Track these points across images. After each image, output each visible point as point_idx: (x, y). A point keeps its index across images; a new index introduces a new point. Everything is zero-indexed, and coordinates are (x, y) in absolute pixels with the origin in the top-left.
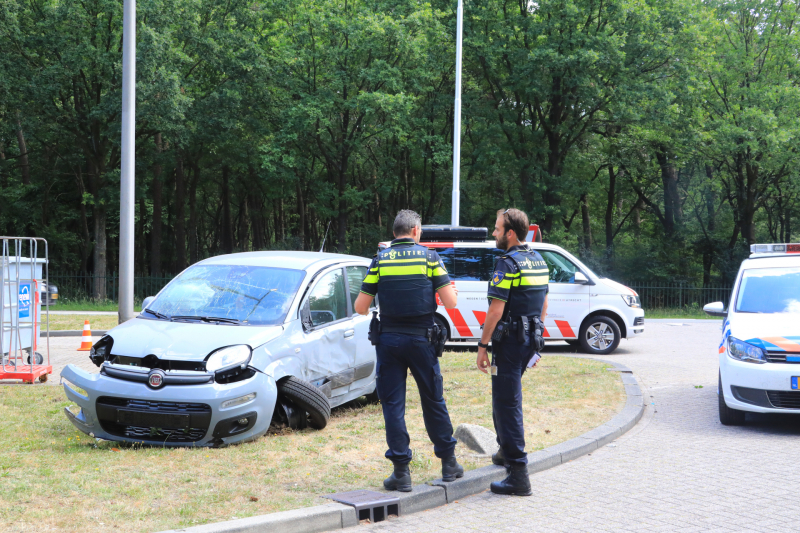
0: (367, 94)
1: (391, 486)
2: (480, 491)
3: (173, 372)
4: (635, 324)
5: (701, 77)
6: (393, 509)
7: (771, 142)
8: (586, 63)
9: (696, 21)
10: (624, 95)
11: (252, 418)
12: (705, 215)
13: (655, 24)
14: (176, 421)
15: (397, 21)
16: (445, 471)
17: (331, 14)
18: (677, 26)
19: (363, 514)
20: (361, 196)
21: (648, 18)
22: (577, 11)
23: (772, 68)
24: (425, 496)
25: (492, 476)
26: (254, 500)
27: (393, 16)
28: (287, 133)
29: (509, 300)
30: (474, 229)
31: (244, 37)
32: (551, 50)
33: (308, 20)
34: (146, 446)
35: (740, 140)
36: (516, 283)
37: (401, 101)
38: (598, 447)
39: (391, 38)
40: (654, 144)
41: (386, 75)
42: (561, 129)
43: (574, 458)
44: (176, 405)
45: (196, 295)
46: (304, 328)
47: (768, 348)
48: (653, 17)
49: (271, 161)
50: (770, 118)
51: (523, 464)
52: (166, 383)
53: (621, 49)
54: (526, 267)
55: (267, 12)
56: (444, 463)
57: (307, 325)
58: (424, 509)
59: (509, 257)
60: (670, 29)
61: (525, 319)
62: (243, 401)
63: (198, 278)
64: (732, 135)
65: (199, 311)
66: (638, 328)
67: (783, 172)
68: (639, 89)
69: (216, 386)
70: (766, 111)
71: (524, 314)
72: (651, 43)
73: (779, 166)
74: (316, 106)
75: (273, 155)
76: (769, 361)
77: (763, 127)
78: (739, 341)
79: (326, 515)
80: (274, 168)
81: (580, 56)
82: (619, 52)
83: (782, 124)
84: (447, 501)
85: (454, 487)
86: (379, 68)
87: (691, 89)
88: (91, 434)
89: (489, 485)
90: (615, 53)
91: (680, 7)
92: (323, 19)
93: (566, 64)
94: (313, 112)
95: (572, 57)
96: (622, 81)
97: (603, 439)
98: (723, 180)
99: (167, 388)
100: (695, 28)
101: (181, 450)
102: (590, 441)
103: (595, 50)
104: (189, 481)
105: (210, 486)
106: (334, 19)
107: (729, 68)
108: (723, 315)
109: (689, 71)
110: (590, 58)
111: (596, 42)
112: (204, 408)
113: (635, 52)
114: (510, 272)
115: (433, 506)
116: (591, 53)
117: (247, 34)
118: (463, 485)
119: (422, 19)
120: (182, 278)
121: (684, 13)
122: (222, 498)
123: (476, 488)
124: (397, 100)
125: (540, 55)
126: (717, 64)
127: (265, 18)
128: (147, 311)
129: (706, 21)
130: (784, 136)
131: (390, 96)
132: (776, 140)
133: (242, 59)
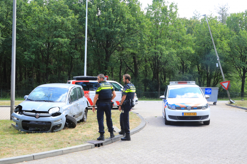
0: (56, 39)
1: (99, 139)
2: (119, 140)
3: (41, 114)
4: (136, 102)
5: (146, 36)
6: (102, 144)
7: (164, 54)
8: (117, 31)
9: (145, 21)
10: (126, 40)
11: (61, 125)
12: (145, 73)
13: (134, 22)
14: (43, 126)
15: (65, 18)
16: (111, 135)
17: (45, 15)
18: (140, 23)
19: (96, 145)
20: (53, 67)
21: (133, 20)
22: (114, 17)
23: (163, 34)
24: (108, 141)
25: (121, 137)
26: (69, 143)
27: (63, 17)
28: (32, 49)
29: (127, 95)
30: (94, 77)
31: (19, 21)
32: (107, 28)
33: (39, 17)
34: (35, 133)
35: (155, 53)
36: (129, 91)
37: (66, 41)
38: (140, 130)
39: (63, 23)
40: (133, 54)
41: (62, 34)
42: (109, 49)
43: (136, 133)
44: (42, 122)
45: (40, 95)
46: (70, 103)
47: (177, 106)
48: (134, 20)
49: (27, 57)
50: (164, 48)
51: (129, 133)
52: (40, 117)
53: (126, 28)
54: (131, 88)
55: (26, 14)
56: (111, 134)
57: (70, 102)
58: (108, 144)
59: (127, 85)
60: (138, 23)
61: (130, 99)
62: (58, 121)
63: (40, 90)
64: (154, 52)
65: (42, 99)
66: (137, 103)
67: (166, 62)
68: (130, 39)
69: (52, 117)
70: (163, 45)
71: (130, 98)
72: (133, 27)
73: (165, 60)
74: (41, 41)
75: (28, 55)
76: (177, 109)
77: (161, 50)
78: (170, 105)
79: (88, 146)
80: (28, 59)
81: (115, 30)
82: (125, 29)
83: (167, 49)
84: (112, 142)
85: (114, 139)
86: (60, 32)
87: (144, 40)
88: (20, 130)
89: (120, 139)
90: (124, 29)
91: (141, 18)
92: (43, 17)
93: (111, 31)
94: (40, 43)
95: (113, 30)
96: (126, 37)
97: (141, 128)
98: (150, 64)
99: (40, 118)
100: (144, 23)
101: (44, 133)
102: (138, 129)
103: (119, 28)
104: (52, 140)
105: (58, 141)
106: (46, 17)
107: (153, 34)
108: (165, 99)
109: (143, 35)
110: (118, 30)
111: (119, 26)
112: (50, 123)
113: (129, 29)
114: (128, 89)
115: (109, 144)
116: (118, 29)
117: (20, 20)
118: (115, 139)
119: (72, 18)
120: (35, 90)
121: (142, 19)
122: (61, 143)
123: (118, 139)
124: (64, 40)
125: (104, 29)
126: (150, 33)
127: (25, 15)
128: (27, 99)
129: (147, 22)
130: (167, 52)
131: (63, 39)
132: (165, 53)
133: (19, 27)
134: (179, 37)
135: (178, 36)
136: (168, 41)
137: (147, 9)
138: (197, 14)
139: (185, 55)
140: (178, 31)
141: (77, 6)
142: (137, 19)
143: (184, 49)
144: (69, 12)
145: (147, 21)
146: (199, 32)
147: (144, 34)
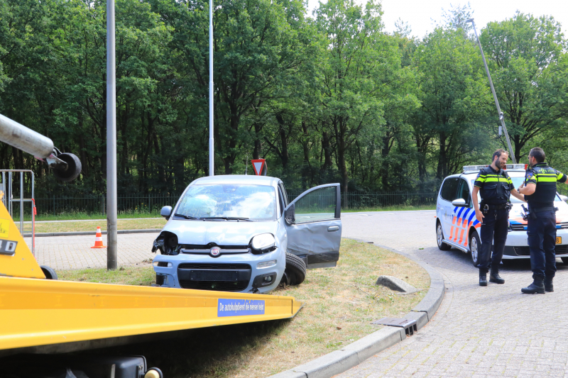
0: (126, 78)
5: (321, 72)
6: (415, 327)
7: (359, 110)
8: (260, 61)
9: (318, 39)
11: (273, 276)
13: (296, 40)
15: (145, 32)
18: (307, 42)
19: (407, 332)
21: (292, 36)
24: (422, 318)
25: (436, 304)
26: (339, 328)
27: (141, 29)
28: (72, 102)
32: (238, 54)
33: (84, 29)
35: (342, 108)
37: (149, 83)
41: (138, 66)
48: (294, 36)
49: (61, 120)
50: (358, 97)
53: (279, 54)
57: (289, 220)
58: (423, 326)
64: (338, 106)
70: (355, 92)
72: (294, 51)
74: (92, 85)
75: (62, 116)
76: (513, 230)
77: (352, 102)
79: (395, 333)
80: (63, 124)
81: (255, 58)
82: (277, 56)
83: (364, 100)
84: (428, 320)
85: (429, 311)
86: (133, 62)
87: (317, 79)
90: (275, 57)
91: (308, 31)
92: (95, 29)
93: (247, 62)
94: (90, 88)
95: (250, 58)
100: (317, 43)
103: (264, 54)
109: (315, 69)
110: (262, 59)
111: (264, 50)
115: (425, 324)
116: (262, 55)
118: (431, 310)
119: (160, 32)
121: (311, 34)
122: (322, 329)
123: (434, 311)
124: (146, 82)
125: (232, 57)
127: (53, 27)
128: (176, 215)
129: (323, 40)
130: (366, 107)
131: (142, 79)
132: (362, 110)
133: (39, 53)
134: (388, 74)
135: (386, 72)
136: (366, 81)
137: (317, 12)
138: (403, 27)
139: (399, 112)
140: (385, 59)
141: (169, 5)
142: (300, 34)
143: (400, 99)
144: (153, 18)
145: (322, 37)
146: (428, 62)
147: (317, 66)
